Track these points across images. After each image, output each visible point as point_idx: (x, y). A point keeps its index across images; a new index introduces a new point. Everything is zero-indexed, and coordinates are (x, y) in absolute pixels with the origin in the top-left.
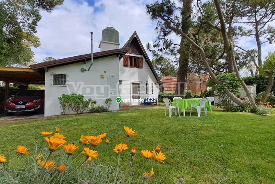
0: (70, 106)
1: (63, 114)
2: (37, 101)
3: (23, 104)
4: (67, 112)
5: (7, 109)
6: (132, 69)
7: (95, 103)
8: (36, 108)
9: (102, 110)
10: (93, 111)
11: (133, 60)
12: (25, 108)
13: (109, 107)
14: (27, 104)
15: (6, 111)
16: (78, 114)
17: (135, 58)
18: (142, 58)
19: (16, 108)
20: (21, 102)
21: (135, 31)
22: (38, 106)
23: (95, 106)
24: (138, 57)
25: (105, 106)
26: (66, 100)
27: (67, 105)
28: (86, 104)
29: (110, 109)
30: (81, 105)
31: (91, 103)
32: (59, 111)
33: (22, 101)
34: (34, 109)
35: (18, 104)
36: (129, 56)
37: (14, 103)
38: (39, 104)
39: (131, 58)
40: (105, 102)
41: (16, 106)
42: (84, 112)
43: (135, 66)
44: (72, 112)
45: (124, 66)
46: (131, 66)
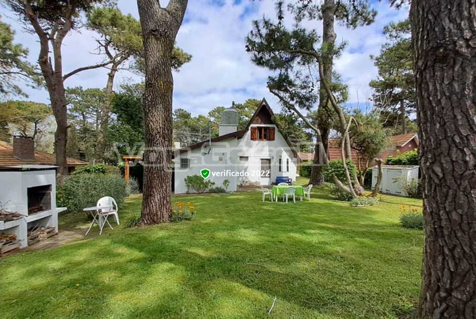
0: (193, 186)
1: (188, 193)
4: (191, 191)
6: (262, 142)
7: (214, 184)
9: (219, 191)
10: (212, 191)
11: (263, 131)
13: (227, 188)
16: (199, 193)
17: (266, 128)
18: (274, 128)
21: (264, 98)
23: (214, 187)
24: (269, 128)
25: (223, 187)
26: (190, 181)
27: (190, 185)
28: (206, 185)
29: (228, 190)
30: (202, 186)
31: (210, 184)
32: (185, 190)
36: (258, 127)
39: (260, 129)
40: (223, 184)
42: (205, 191)
43: (265, 138)
44: (195, 191)
45: (252, 139)
46: (260, 138)
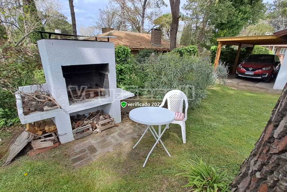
2: (267, 69)
3: (252, 71)
5: (238, 73)
8: (263, 76)
12: (254, 74)
14: (257, 71)
15: (237, 75)
19: (246, 73)
20: (251, 69)
22: (265, 75)
33: (253, 68)
34: (262, 77)
35: (248, 70)
37: (245, 68)
38: (268, 73)
41: (245, 72)
